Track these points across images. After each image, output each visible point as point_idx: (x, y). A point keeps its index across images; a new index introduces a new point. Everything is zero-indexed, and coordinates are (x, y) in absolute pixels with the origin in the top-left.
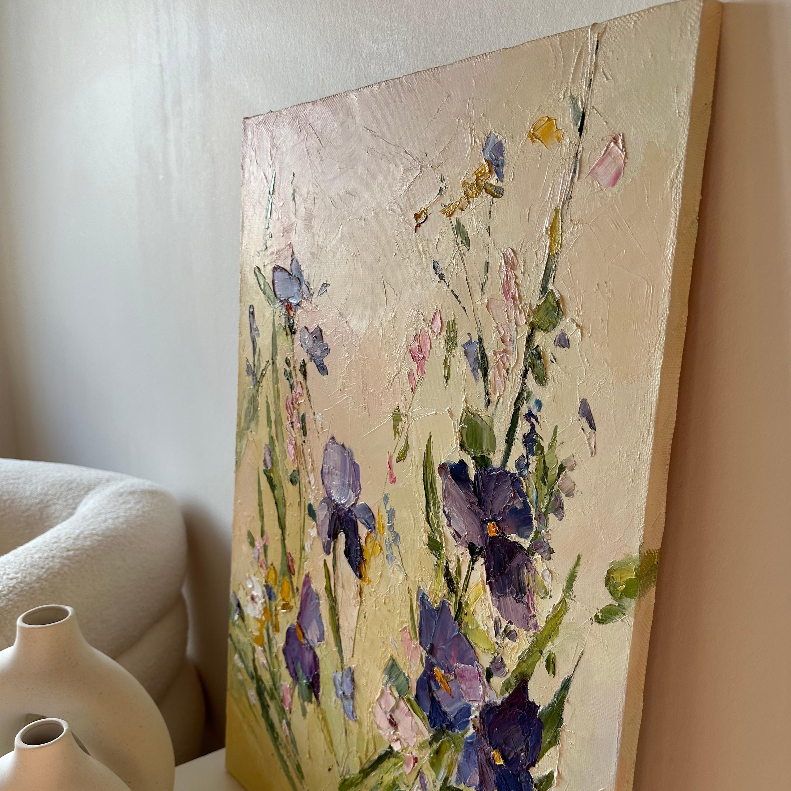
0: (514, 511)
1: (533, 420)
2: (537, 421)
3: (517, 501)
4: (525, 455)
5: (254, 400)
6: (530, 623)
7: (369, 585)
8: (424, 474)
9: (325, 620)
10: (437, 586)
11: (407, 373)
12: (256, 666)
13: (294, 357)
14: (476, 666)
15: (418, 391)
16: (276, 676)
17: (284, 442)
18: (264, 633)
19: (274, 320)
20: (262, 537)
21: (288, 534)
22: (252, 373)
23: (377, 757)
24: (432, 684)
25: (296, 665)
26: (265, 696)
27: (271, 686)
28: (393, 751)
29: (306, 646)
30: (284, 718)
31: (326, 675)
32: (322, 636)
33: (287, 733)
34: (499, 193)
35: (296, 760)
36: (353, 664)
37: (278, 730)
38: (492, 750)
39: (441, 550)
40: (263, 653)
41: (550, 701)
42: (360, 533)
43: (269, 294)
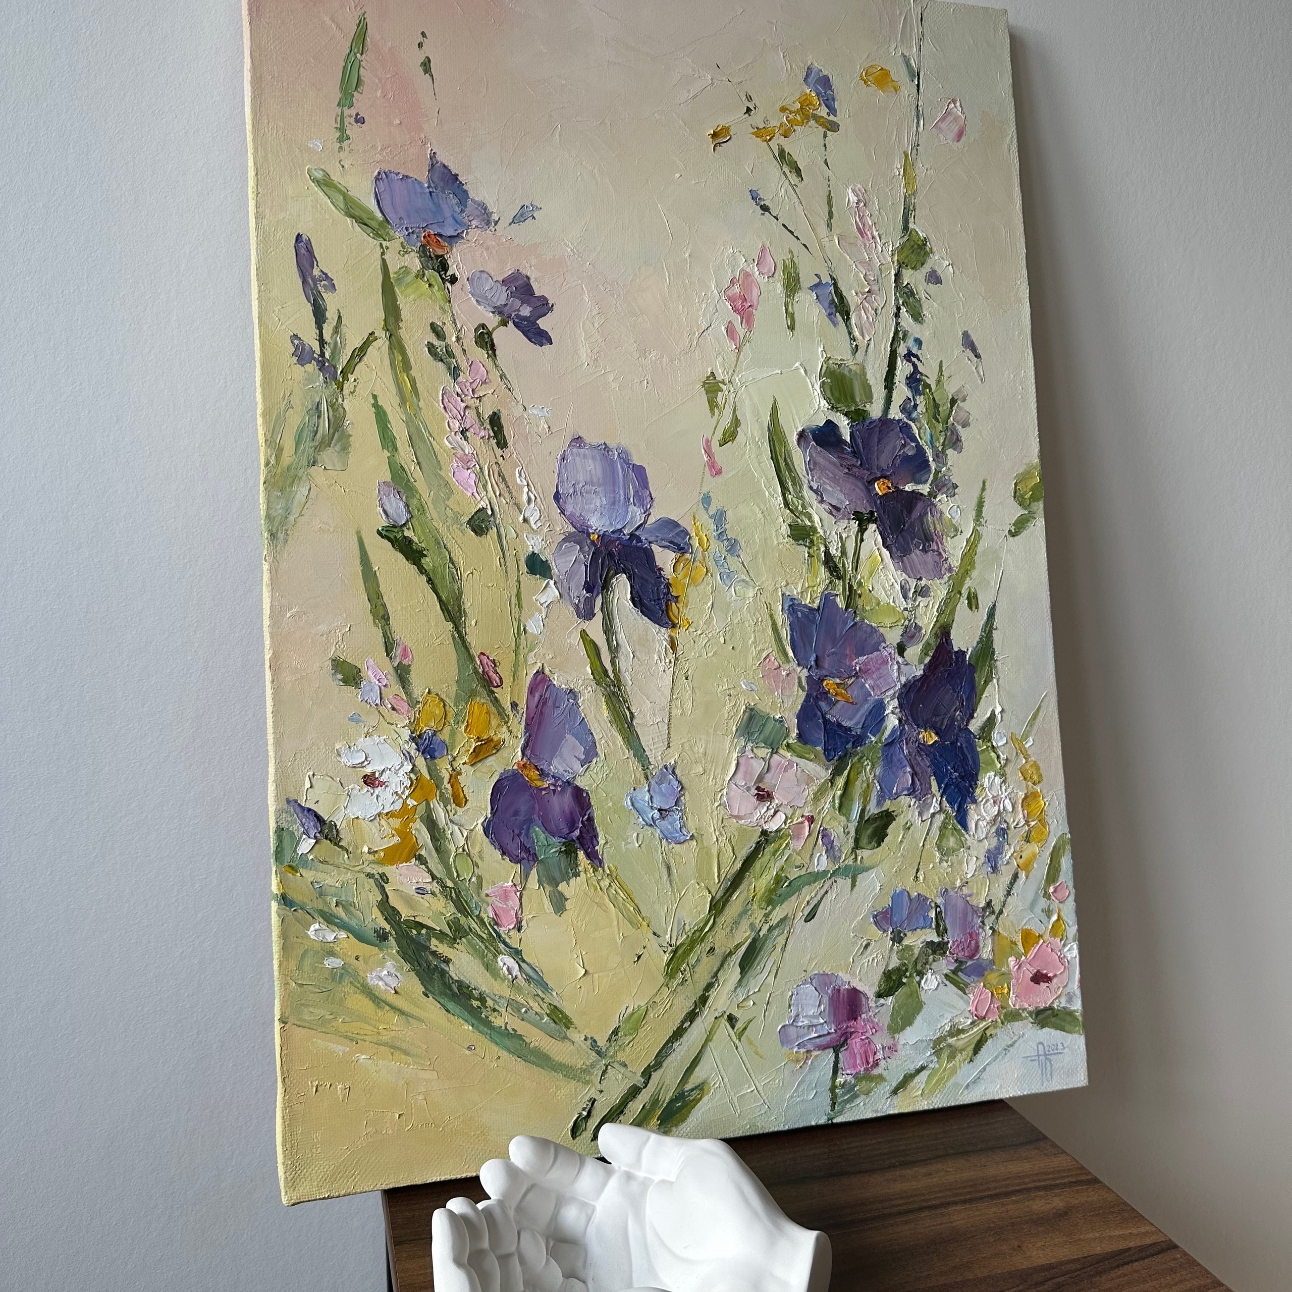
0: (906, 459)
1: (913, 359)
2: (919, 359)
3: (908, 447)
4: (911, 397)
5: (329, 407)
6: (943, 569)
7: (691, 629)
8: (771, 450)
9: (596, 724)
10: (813, 581)
11: (723, 328)
12: (394, 909)
13: (455, 322)
14: (884, 648)
15: (746, 348)
16: (467, 890)
17: (441, 469)
18: (416, 829)
19: (384, 260)
20: (388, 655)
21: (473, 623)
22: (314, 359)
23: (740, 865)
24: (823, 704)
25: (527, 834)
26: (433, 948)
27: (452, 917)
28: (768, 836)
29: (552, 788)
30: (500, 953)
31: (610, 808)
32: (591, 752)
33: (514, 975)
34: (834, 127)
35: (545, 1006)
36: (671, 757)
37: (483, 988)
38: (919, 734)
39: (813, 535)
40: (417, 869)
41: (977, 639)
42: (659, 562)
43: (365, 217)
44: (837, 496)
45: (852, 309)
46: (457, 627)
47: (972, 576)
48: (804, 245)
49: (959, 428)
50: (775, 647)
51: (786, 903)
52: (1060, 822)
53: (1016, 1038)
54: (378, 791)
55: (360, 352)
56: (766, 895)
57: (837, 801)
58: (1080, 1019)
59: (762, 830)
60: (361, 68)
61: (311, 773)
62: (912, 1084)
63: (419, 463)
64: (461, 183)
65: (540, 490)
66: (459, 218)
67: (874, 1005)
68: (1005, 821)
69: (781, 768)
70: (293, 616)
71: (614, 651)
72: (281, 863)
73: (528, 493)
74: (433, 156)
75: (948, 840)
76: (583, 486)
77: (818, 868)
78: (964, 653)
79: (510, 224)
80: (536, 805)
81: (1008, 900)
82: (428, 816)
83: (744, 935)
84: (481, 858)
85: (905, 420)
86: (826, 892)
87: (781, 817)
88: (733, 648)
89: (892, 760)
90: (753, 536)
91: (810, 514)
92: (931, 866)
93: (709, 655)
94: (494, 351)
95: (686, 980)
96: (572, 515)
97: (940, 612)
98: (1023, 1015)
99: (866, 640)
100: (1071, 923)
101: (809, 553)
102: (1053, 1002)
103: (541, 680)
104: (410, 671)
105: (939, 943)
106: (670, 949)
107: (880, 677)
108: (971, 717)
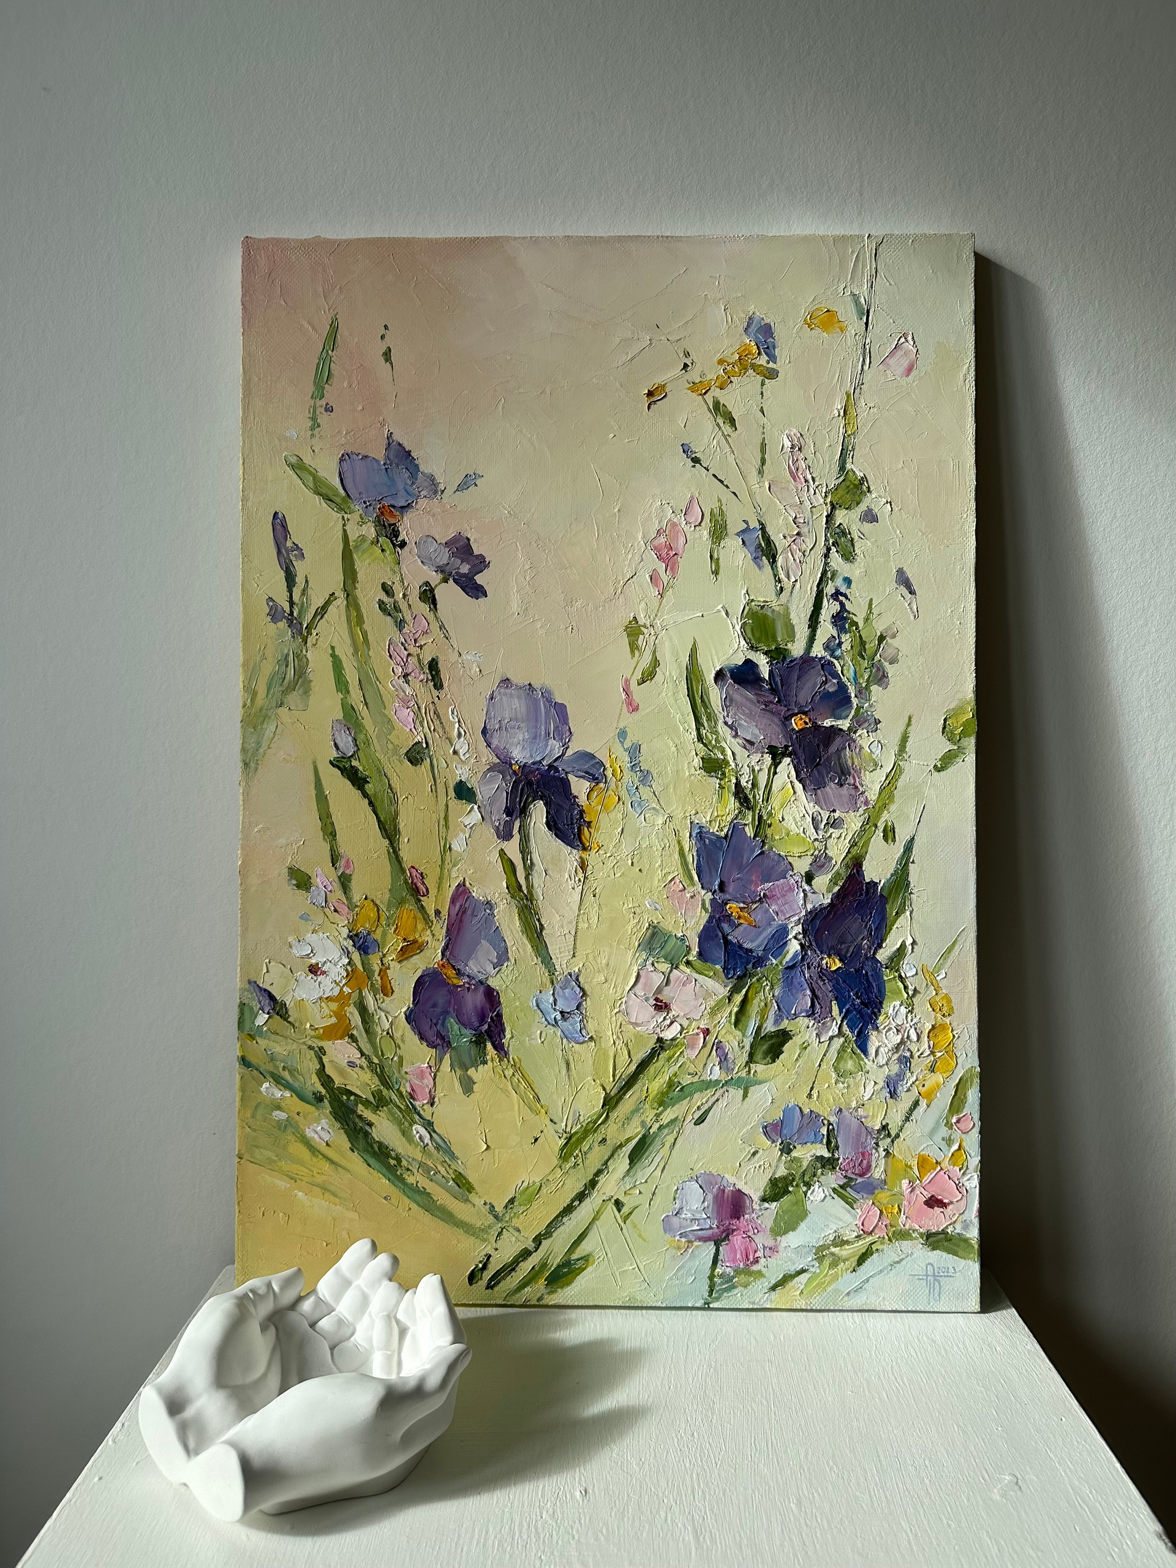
0: (827, 695)
1: (841, 598)
2: (847, 598)
3: (829, 684)
4: (836, 635)
5: (295, 658)
6: (859, 802)
7: (600, 852)
8: (688, 688)
9: (509, 933)
10: (722, 811)
11: (647, 576)
12: (329, 1077)
13: (402, 581)
14: (791, 876)
15: (669, 594)
16: (390, 1066)
17: (385, 708)
18: (350, 1013)
19: (345, 531)
20: (333, 865)
21: (406, 840)
22: (285, 617)
23: (635, 1067)
24: (725, 926)
25: (443, 1024)
26: (360, 1113)
27: (376, 1089)
28: (664, 1043)
29: (467, 985)
30: (415, 1123)
31: (517, 1007)
32: (503, 957)
33: (426, 1142)
34: (772, 374)
35: (451, 1172)
36: (575, 966)
37: (400, 1150)
38: (822, 959)
39: (725, 768)
40: (349, 1046)
41: (892, 871)
42: (574, 791)
43: (330, 493)
44: (751, 730)
45: (779, 552)
46: (391, 843)
47: (890, 810)
48: (734, 493)
49: (886, 664)
50: (681, 871)
51: (677, 1106)
52: (970, 1055)
53: (904, 1256)
54: (320, 978)
55: (322, 611)
56: (659, 1096)
57: (733, 1018)
58: (976, 1247)
59: (658, 1038)
60: (332, 363)
61: (267, 960)
62: (791, 1284)
63: (366, 704)
64: (413, 458)
65: (470, 726)
66: (410, 489)
67: (758, 1208)
68: (909, 1050)
69: (680, 982)
70: (259, 831)
71: (529, 868)
72: (243, 1032)
73: (458, 729)
74: (390, 436)
75: (846, 1061)
76: (508, 722)
77: (711, 1077)
78: (876, 884)
79: (455, 492)
80: (452, 999)
81: (906, 1125)
82: (361, 1001)
83: (635, 1131)
84: (403, 1041)
85: (828, 657)
86: (718, 1100)
87: (676, 1028)
88: (640, 870)
89: (792, 982)
90: (666, 768)
91: (724, 748)
92: (827, 1085)
93: (617, 876)
94: (435, 605)
95: (578, 1165)
96: (497, 747)
97: (854, 844)
98: (914, 1235)
99: (773, 867)
100: (973, 1154)
101: (719, 784)
102: (947, 1227)
103: (462, 891)
104: (351, 880)
105: (829, 1159)
106: (565, 1135)
107: (786, 904)
108: (880, 946)
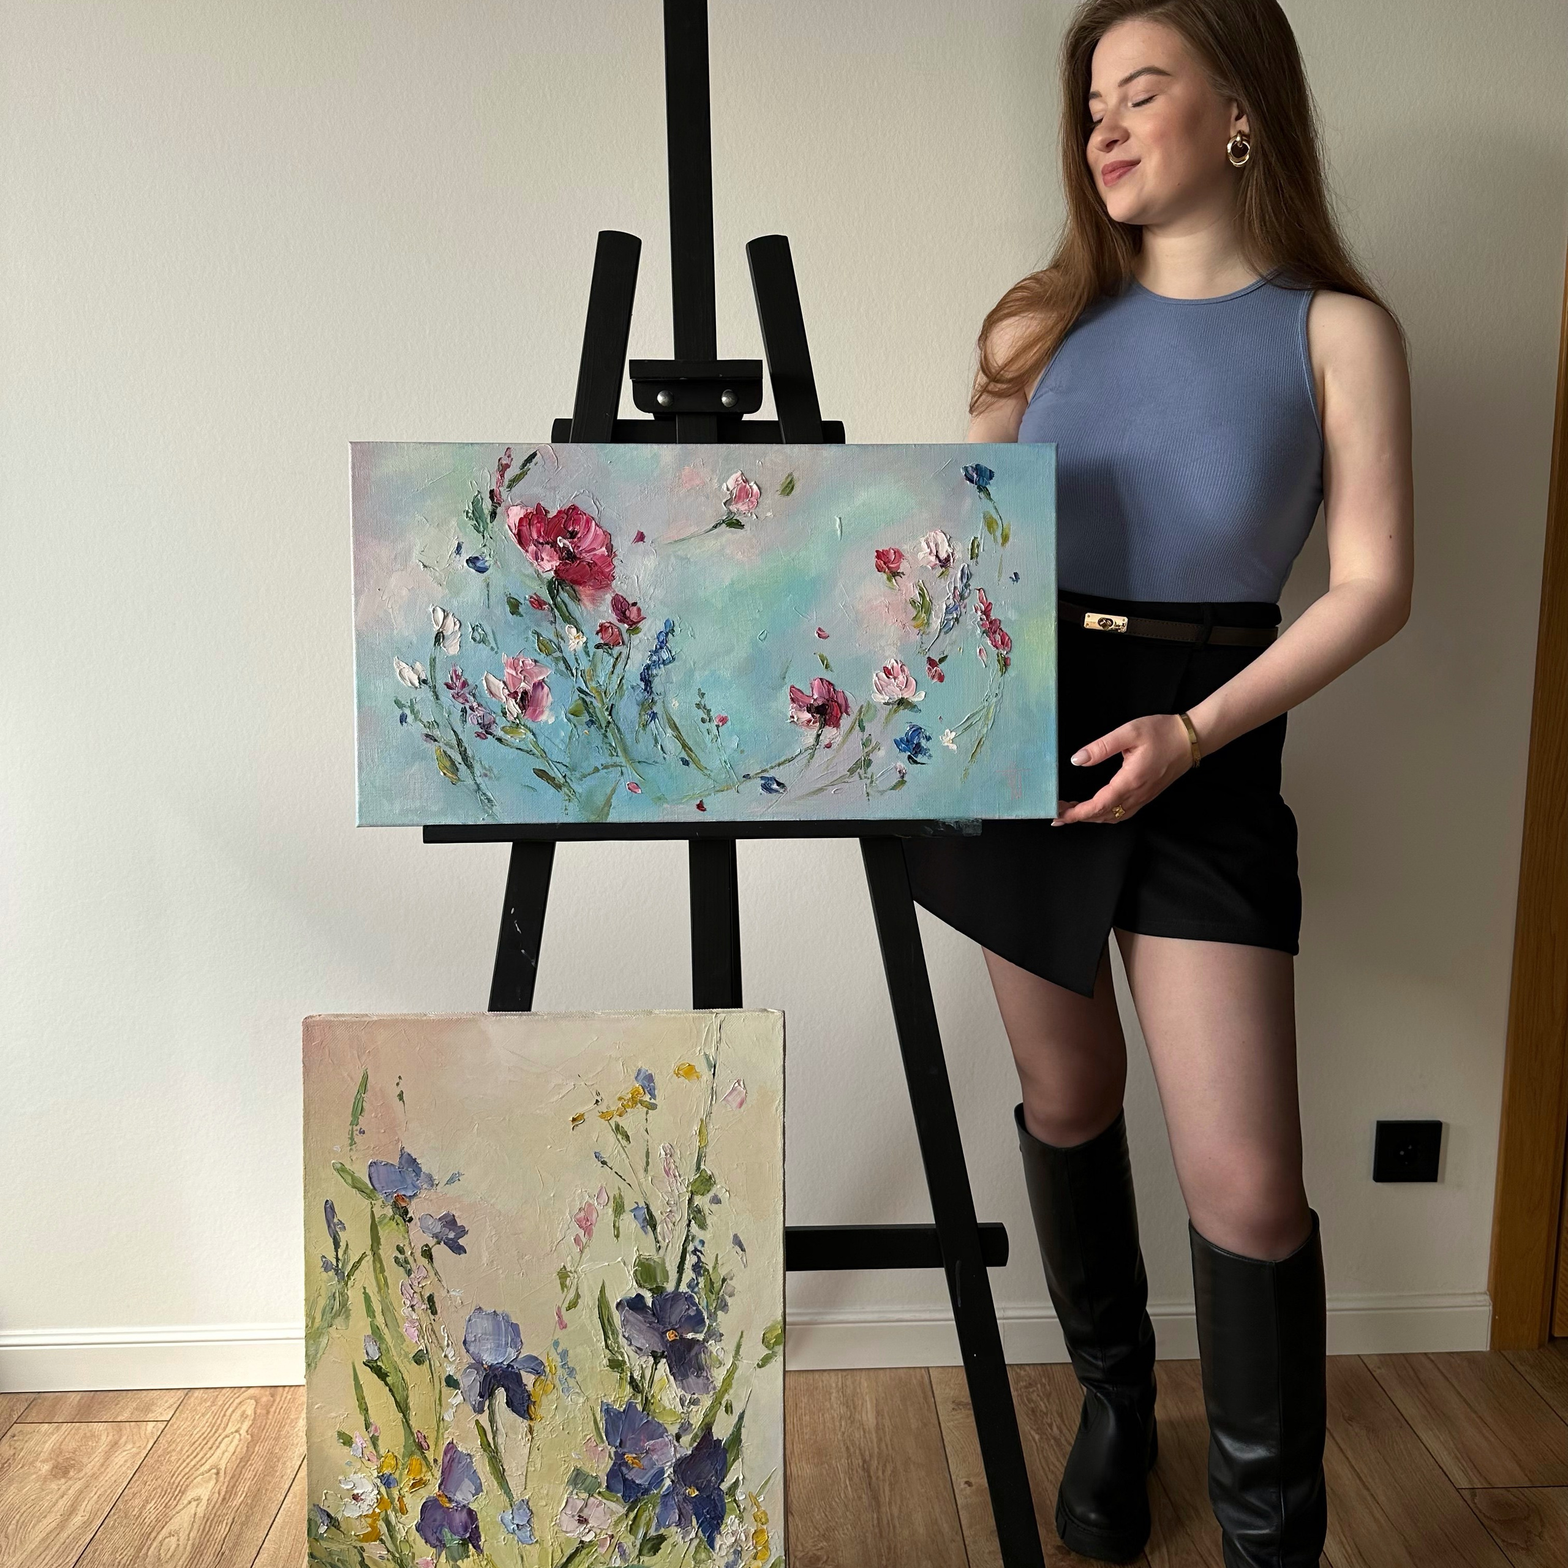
0: (689, 1318)
1: (698, 1253)
2: (702, 1253)
3: (691, 1310)
4: (694, 1278)
5: (340, 1295)
6: (710, 1388)
7: (543, 1421)
8: (599, 1313)
9: (482, 1473)
10: (622, 1394)
11: (572, 1239)
13: (410, 1244)
14: (666, 1436)
15: (586, 1250)
17: (399, 1328)
18: (380, 1525)
19: (372, 1212)
20: (367, 1430)
21: (414, 1413)
22: (333, 1268)
23: (565, 1559)
24: (624, 1469)
25: (441, 1532)
28: (584, 1544)
29: (455, 1508)
31: (488, 1521)
32: (479, 1489)
34: (653, 1107)
36: (526, 1495)
38: (686, 1489)
39: (623, 1365)
40: (380, 1546)
41: (731, 1432)
42: (524, 1381)
43: (363, 1187)
44: (641, 1341)
45: (658, 1222)
46: (404, 1416)
47: (729, 1393)
48: (629, 1184)
49: (727, 1297)
50: (595, 1433)
52: (779, 1548)
54: (360, 1502)
55: (358, 1263)
57: (629, 1527)
59: (581, 1541)
60: (364, 1101)
61: (325, 1491)
63: (386, 1325)
64: (418, 1163)
65: (455, 1339)
66: (416, 1184)
68: (740, 1546)
69: (595, 1505)
71: (495, 1434)
72: (310, 1537)
73: (448, 1340)
74: (402, 1149)
75: (701, 1554)
76: (481, 1336)
77: (615, 1564)
78: (720, 1441)
79: (445, 1185)
80: (446, 1517)
82: (386, 1518)
84: (415, 1543)
85: (690, 1293)
87: (592, 1534)
88: (569, 1433)
89: (667, 1505)
90: (585, 1365)
91: (622, 1352)
93: (554, 1436)
94: (432, 1259)
96: (473, 1352)
97: (706, 1416)
99: (655, 1431)
101: (620, 1377)
103: (451, 1447)
104: (379, 1439)
107: (663, 1454)
108: (723, 1481)
